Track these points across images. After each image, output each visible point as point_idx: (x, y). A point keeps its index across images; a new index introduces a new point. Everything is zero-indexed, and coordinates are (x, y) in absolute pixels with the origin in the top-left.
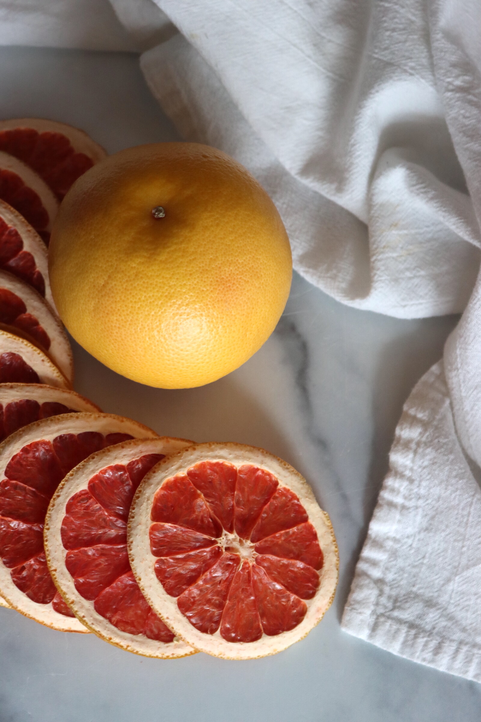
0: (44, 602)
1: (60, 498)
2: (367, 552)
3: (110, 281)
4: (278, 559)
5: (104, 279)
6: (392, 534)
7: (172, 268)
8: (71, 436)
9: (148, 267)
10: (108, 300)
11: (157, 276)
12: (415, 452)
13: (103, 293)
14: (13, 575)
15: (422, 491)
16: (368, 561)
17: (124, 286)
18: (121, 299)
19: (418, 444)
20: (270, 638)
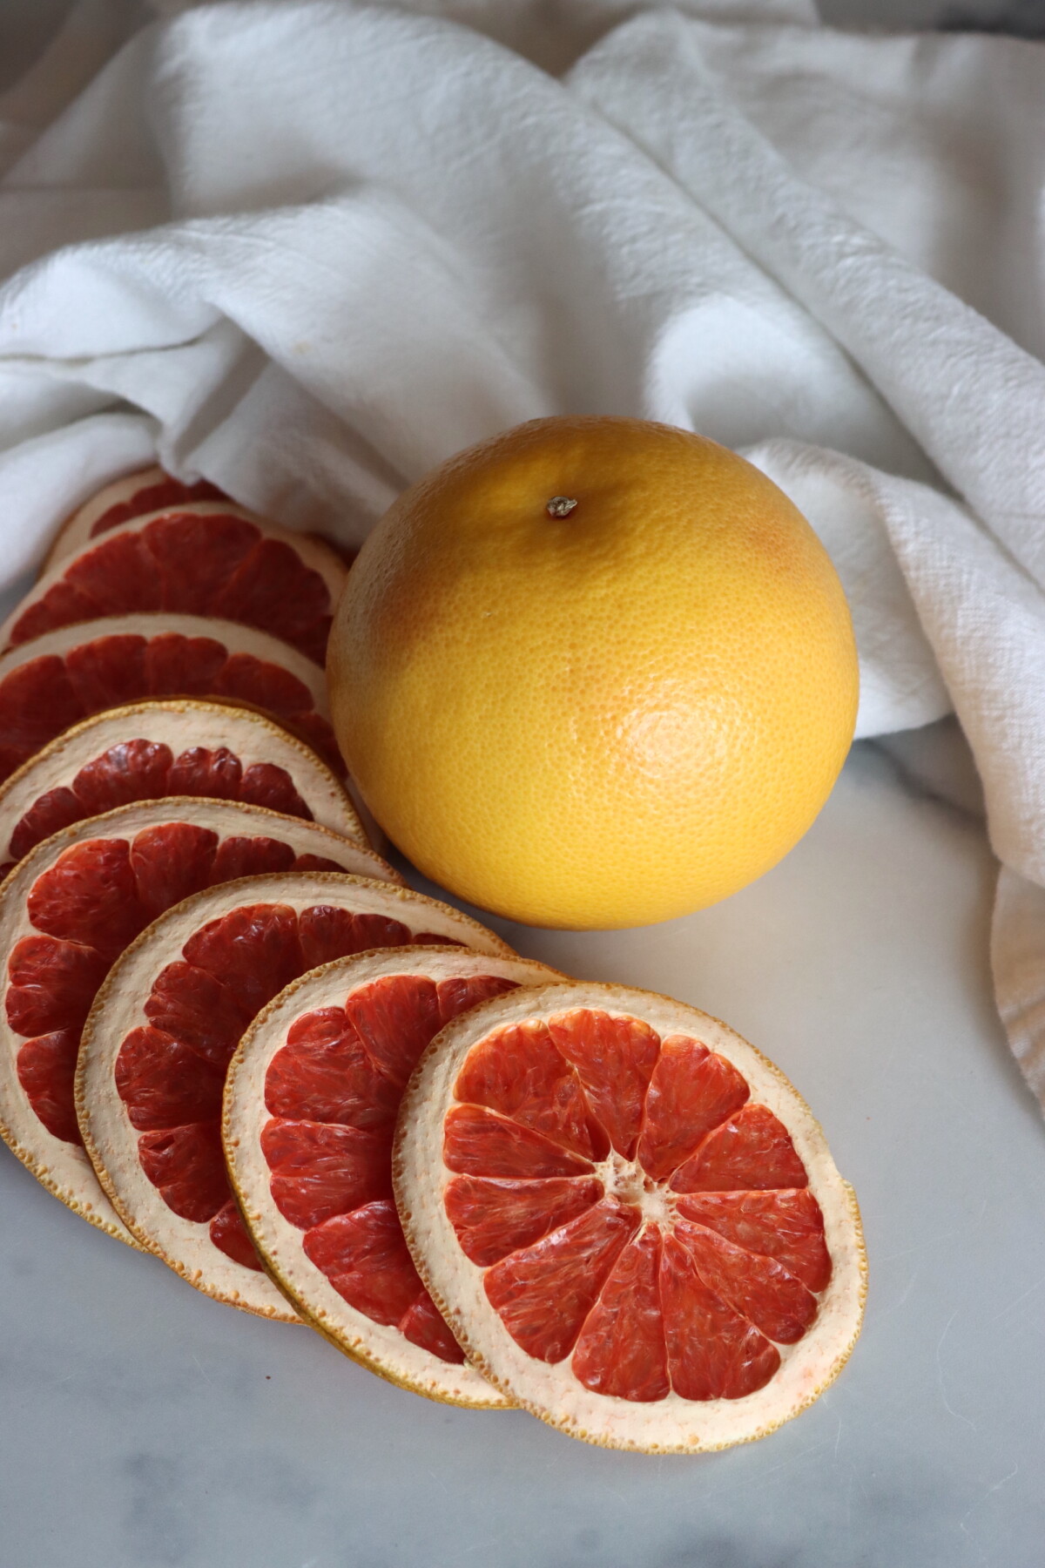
3: (580, 654)
5: (564, 659)
7: (670, 554)
9: (629, 579)
10: (600, 690)
11: (657, 582)
13: (582, 684)
17: (613, 639)
18: (622, 667)
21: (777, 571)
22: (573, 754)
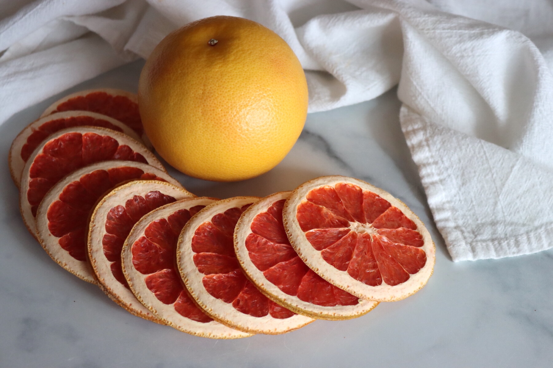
0: (263, 314)
1: (239, 243)
2: (437, 217)
3: (206, 88)
4: (390, 230)
5: (201, 89)
6: (445, 200)
7: (241, 61)
8: (220, 215)
9: (226, 67)
10: (210, 100)
11: (235, 69)
12: (428, 145)
13: (205, 98)
14: (235, 306)
15: (447, 164)
16: (441, 221)
17: (217, 85)
18: (218, 94)
19: (427, 140)
20: (415, 275)
21: (277, 73)
22: (200, 120)
